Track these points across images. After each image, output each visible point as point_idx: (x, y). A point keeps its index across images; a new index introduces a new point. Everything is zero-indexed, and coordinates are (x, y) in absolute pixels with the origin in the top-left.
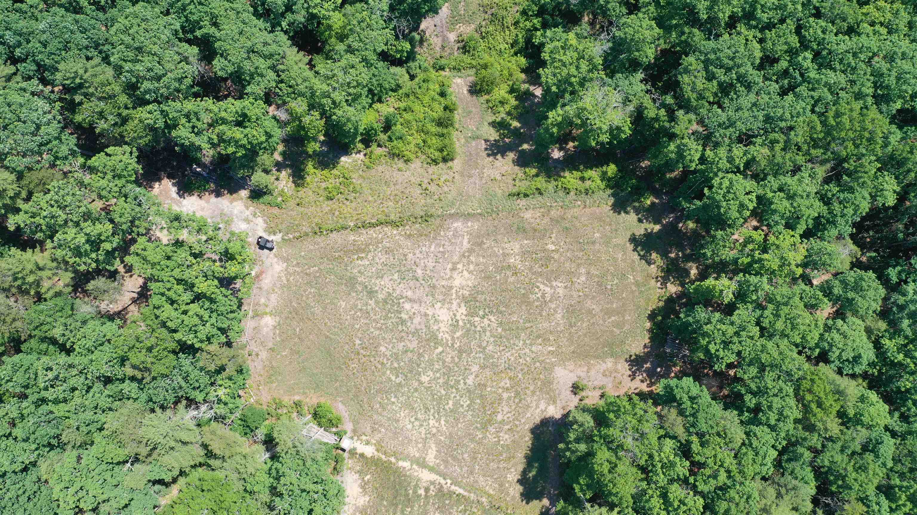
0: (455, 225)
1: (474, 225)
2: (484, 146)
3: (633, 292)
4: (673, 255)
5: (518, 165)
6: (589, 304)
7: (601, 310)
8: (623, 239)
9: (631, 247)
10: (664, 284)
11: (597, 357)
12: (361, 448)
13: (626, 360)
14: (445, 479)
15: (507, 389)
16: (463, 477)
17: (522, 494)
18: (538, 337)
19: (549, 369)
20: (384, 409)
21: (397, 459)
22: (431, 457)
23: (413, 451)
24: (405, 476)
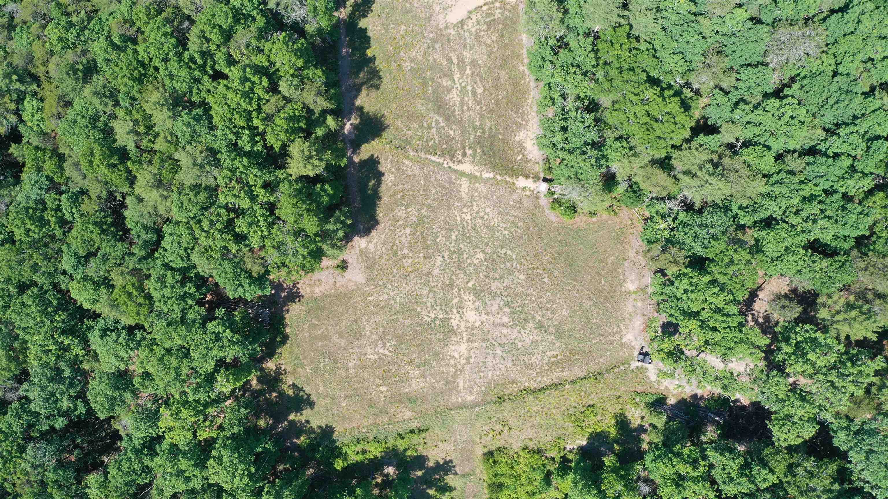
0: (472, 397)
1: (456, 399)
2: (457, 469)
3: (305, 358)
4: (274, 394)
5: (424, 456)
6: (343, 342)
7: (331, 338)
8: (321, 404)
9: (313, 398)
10: (278, 369)
11: (329, 296)
12: (529, 183)
13: (303, 297)
14: (450, 167)
15: (405, 257)
16: (433, 171)
17: (379, 163)
18: (383, 308)
19: (370, 280)
20: (513, 222)
21: (494, 178)
22: (465, 185)
23: (482, 188)
24: (485, 165)
